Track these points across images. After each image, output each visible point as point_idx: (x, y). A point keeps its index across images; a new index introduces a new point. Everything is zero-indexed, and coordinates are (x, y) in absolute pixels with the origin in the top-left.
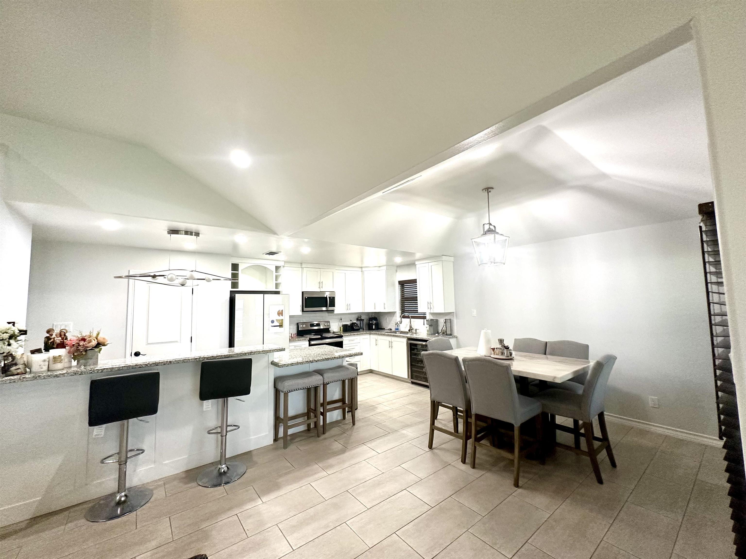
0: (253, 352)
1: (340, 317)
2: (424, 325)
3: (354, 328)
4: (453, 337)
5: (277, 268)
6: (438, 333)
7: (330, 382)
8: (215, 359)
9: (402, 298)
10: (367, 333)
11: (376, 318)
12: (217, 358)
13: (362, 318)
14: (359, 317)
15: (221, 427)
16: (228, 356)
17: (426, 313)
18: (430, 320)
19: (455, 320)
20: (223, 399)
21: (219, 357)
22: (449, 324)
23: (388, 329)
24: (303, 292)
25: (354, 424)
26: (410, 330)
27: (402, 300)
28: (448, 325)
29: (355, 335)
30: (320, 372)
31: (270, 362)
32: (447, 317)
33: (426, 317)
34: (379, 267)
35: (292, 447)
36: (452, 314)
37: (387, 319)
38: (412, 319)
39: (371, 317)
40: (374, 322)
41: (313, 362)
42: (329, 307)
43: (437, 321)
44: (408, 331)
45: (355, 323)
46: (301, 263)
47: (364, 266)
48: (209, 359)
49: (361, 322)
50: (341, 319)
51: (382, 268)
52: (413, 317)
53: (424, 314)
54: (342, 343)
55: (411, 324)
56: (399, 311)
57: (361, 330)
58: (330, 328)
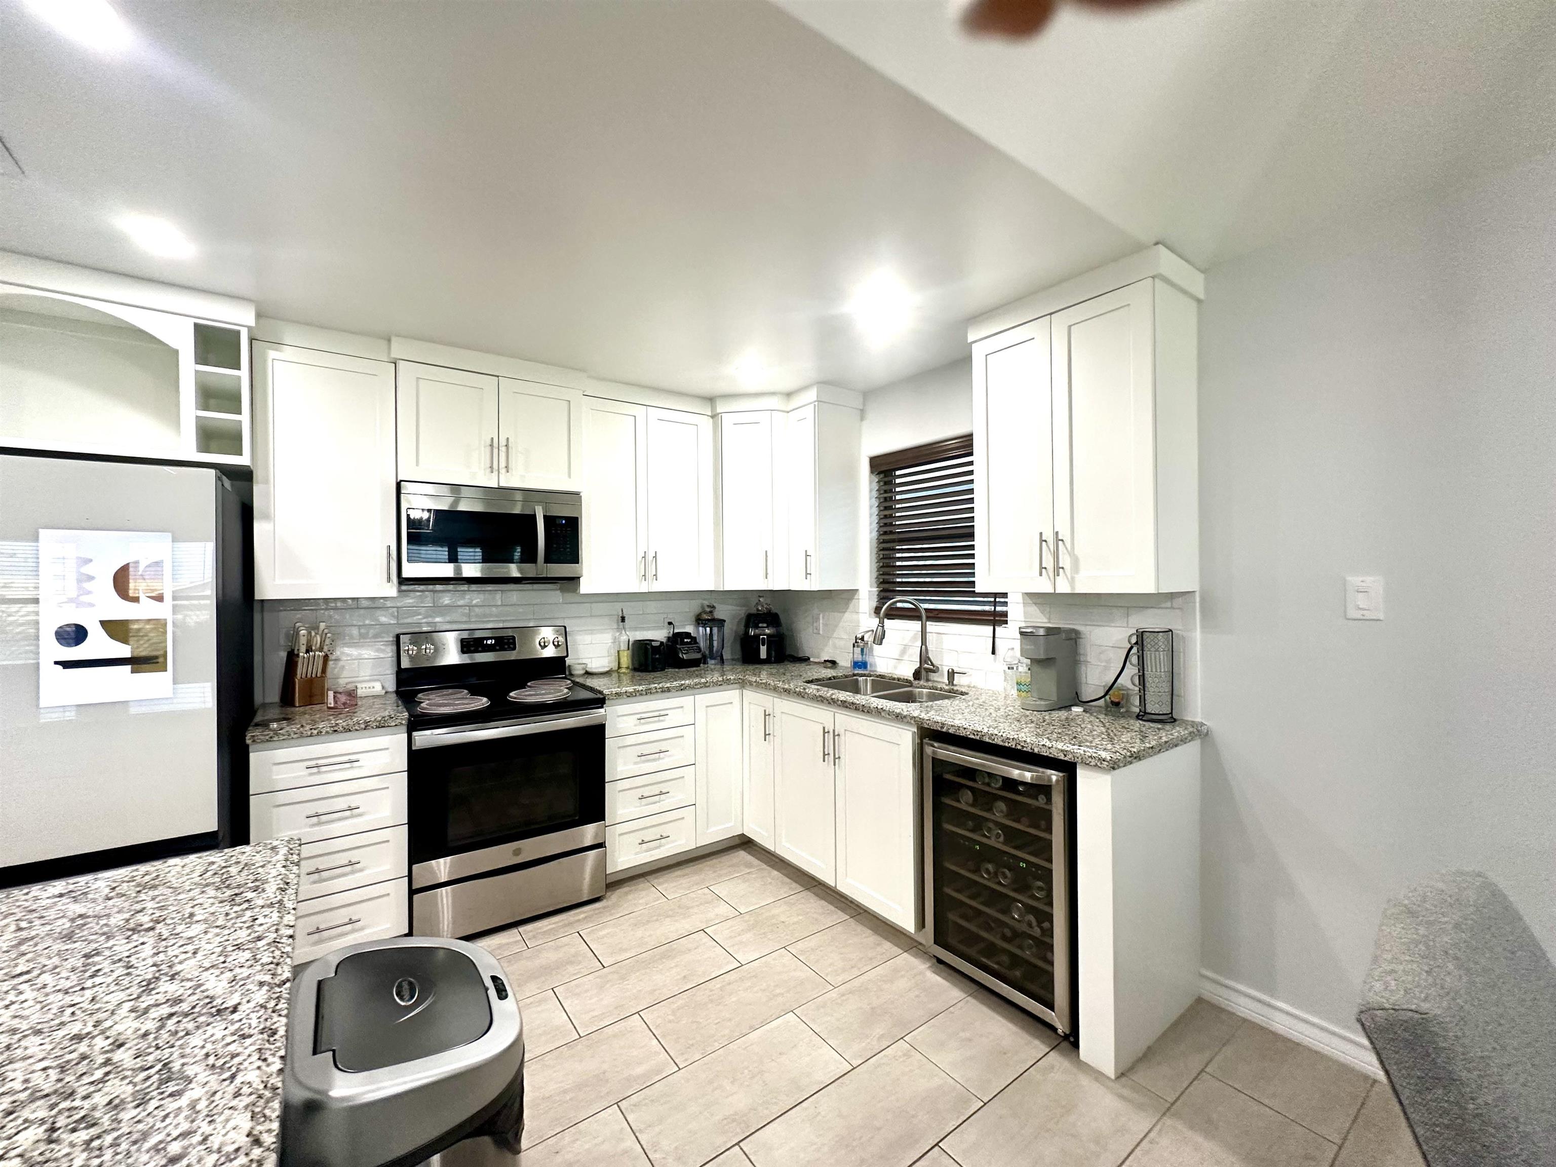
1: (616, 608)
2: (993, 652)
3: (681, 655)
5: (214, 343)
6: (1083, 703)
9: (885, 533)
10: (728, 682)
11: (776, 616)
13: (718, 615)
14: (705, 612)
17: (1005, 595)
18: (1042, 632)
19: (1198, 635)
22: (1163, 656)
23: (822, 660)
24: (398, 485)
26: (923, 673)
27: (884, 542)
28: (1155, 659)
29: (668, 690)
32: (1150, 621)
33: (1005, 614)
34: (789, 395)
36: (1178, 602)
37: (818, 619)
38: (932, 626)
39: (754, 611)
40: (767, 631)
42: (549, 562)
43: (1074, 636)
44: (912, 679)
45: (688, 635)
46: (390, 340)
47: (722, 392)
49: (715, 630)
50: (623, 619)
51: (797, 401)
52: (931, 615)
53: (992, 599)
54: (597, 733)
55: (926, 646)
56: (871, 587)
57: (713, 662)
58: (567, 656)
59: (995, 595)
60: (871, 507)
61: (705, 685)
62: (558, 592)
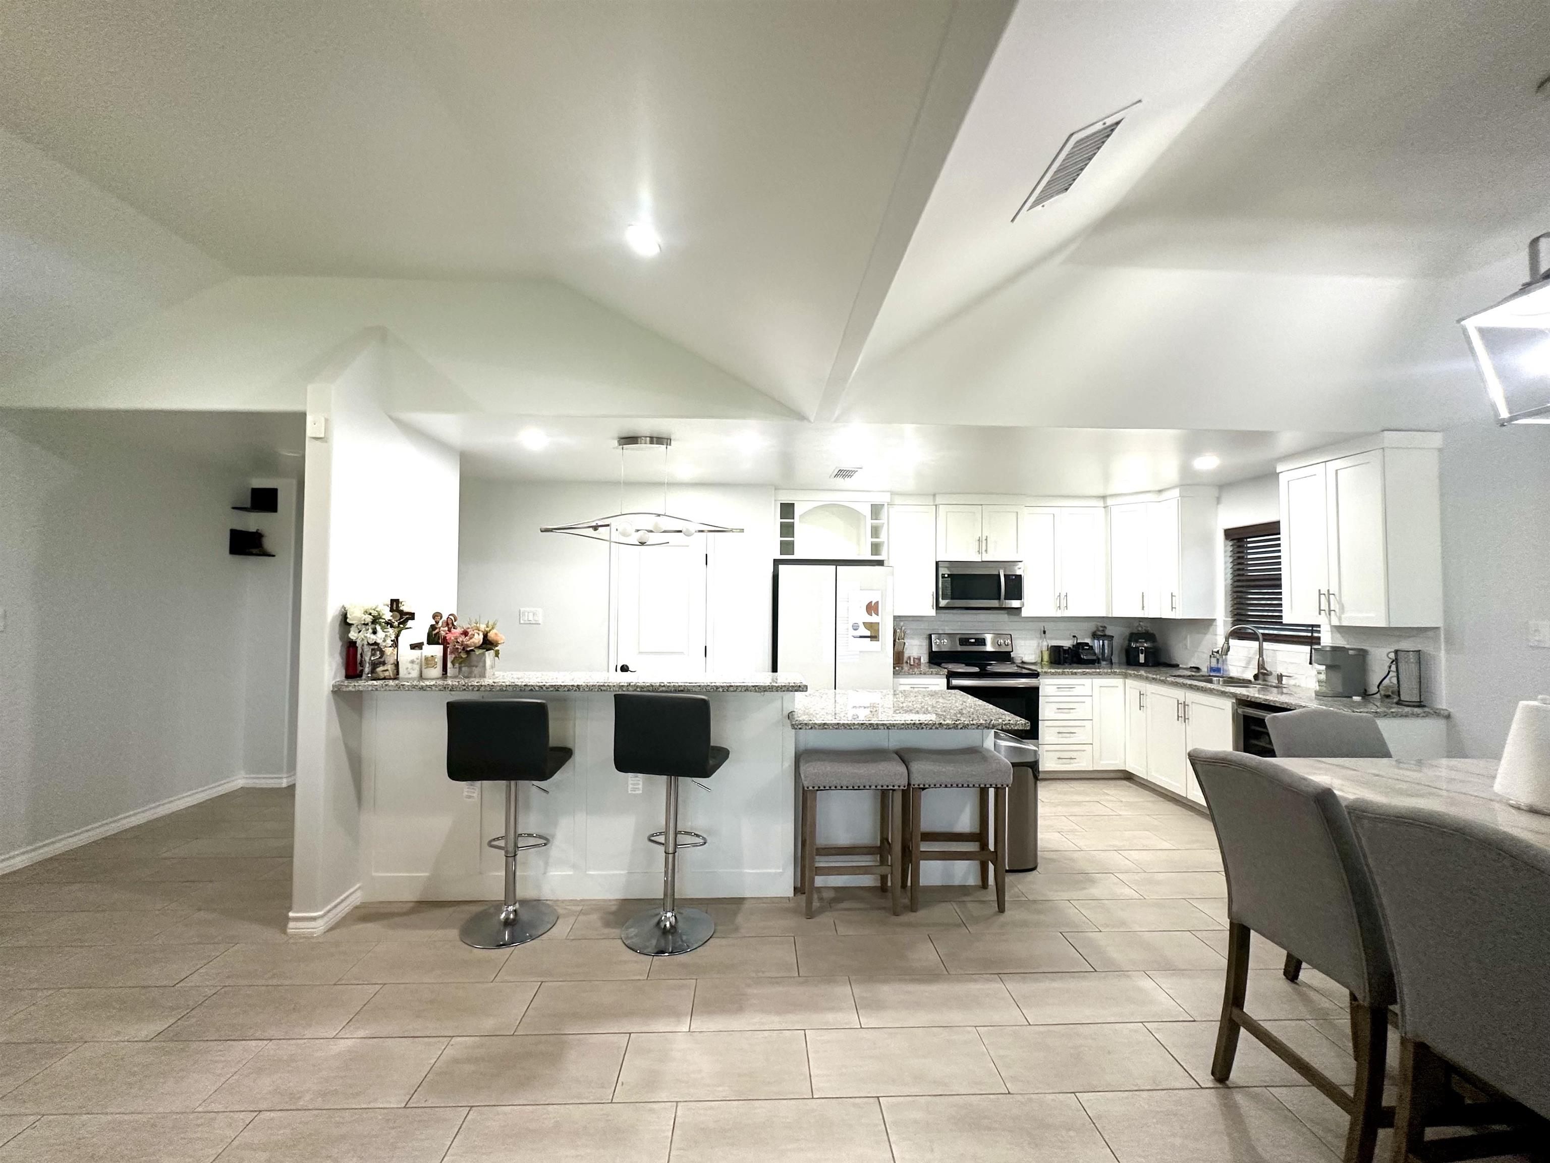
0: (732, 686)
1: (1041, 625)
2: (1310, 664)
3: (1082, 656)
4: (1427, 715)
5: (876, 510)
6: (1365, 695)
7: (927, 786)
8: (657, 692)
9: (1239, 581)
10: (1115, 673)
11: (1153, 635)
12: (661, 689)
13: (1108, 633)
14: (1099, 631)
15: (666, 834)
16: (682, 689)
17: (1319, 626)
18: (1328, 649)
19: (1443, 654)
20: (669, 777)
21: (664, 688)
22: (1413, 666)
23: (1189, 666)
24: (937, 563)
25: (1001, 909)
26: (1260, 676)
27: (1238, 587)
28: (1409, 669)
29: (1076, 674)
30: (904, 756)
31: (786, 713)
32: (1406, 645)
33: (1319, 638)
34: (1160, 491)
35: (826, 918)
36: (1430, 634)
37: (1186, 638)
38: (1266, 645)
39: (1135, 631)
40: (1145, 645)
41: (877, 729)
42: (1005, 599)
43: (1362, 654)
44: (1253, 680)
45: (1087, 644)
46: (934, 495)
47: (1110, 493)
48: (645, 689)
49: (1106, 642)
50: (1044, 632)
51: (1165, 495)
52: (1266, 638)
53: (1311, 628)
54: (1035, 690)
55: (1263, 659)
56: (1226, 617)
57: (1105, 663)
58: (1012, 651)
59: (1312, 626)
60: (1226, 563)
61: (1099, 674)
62: (1006, 615)
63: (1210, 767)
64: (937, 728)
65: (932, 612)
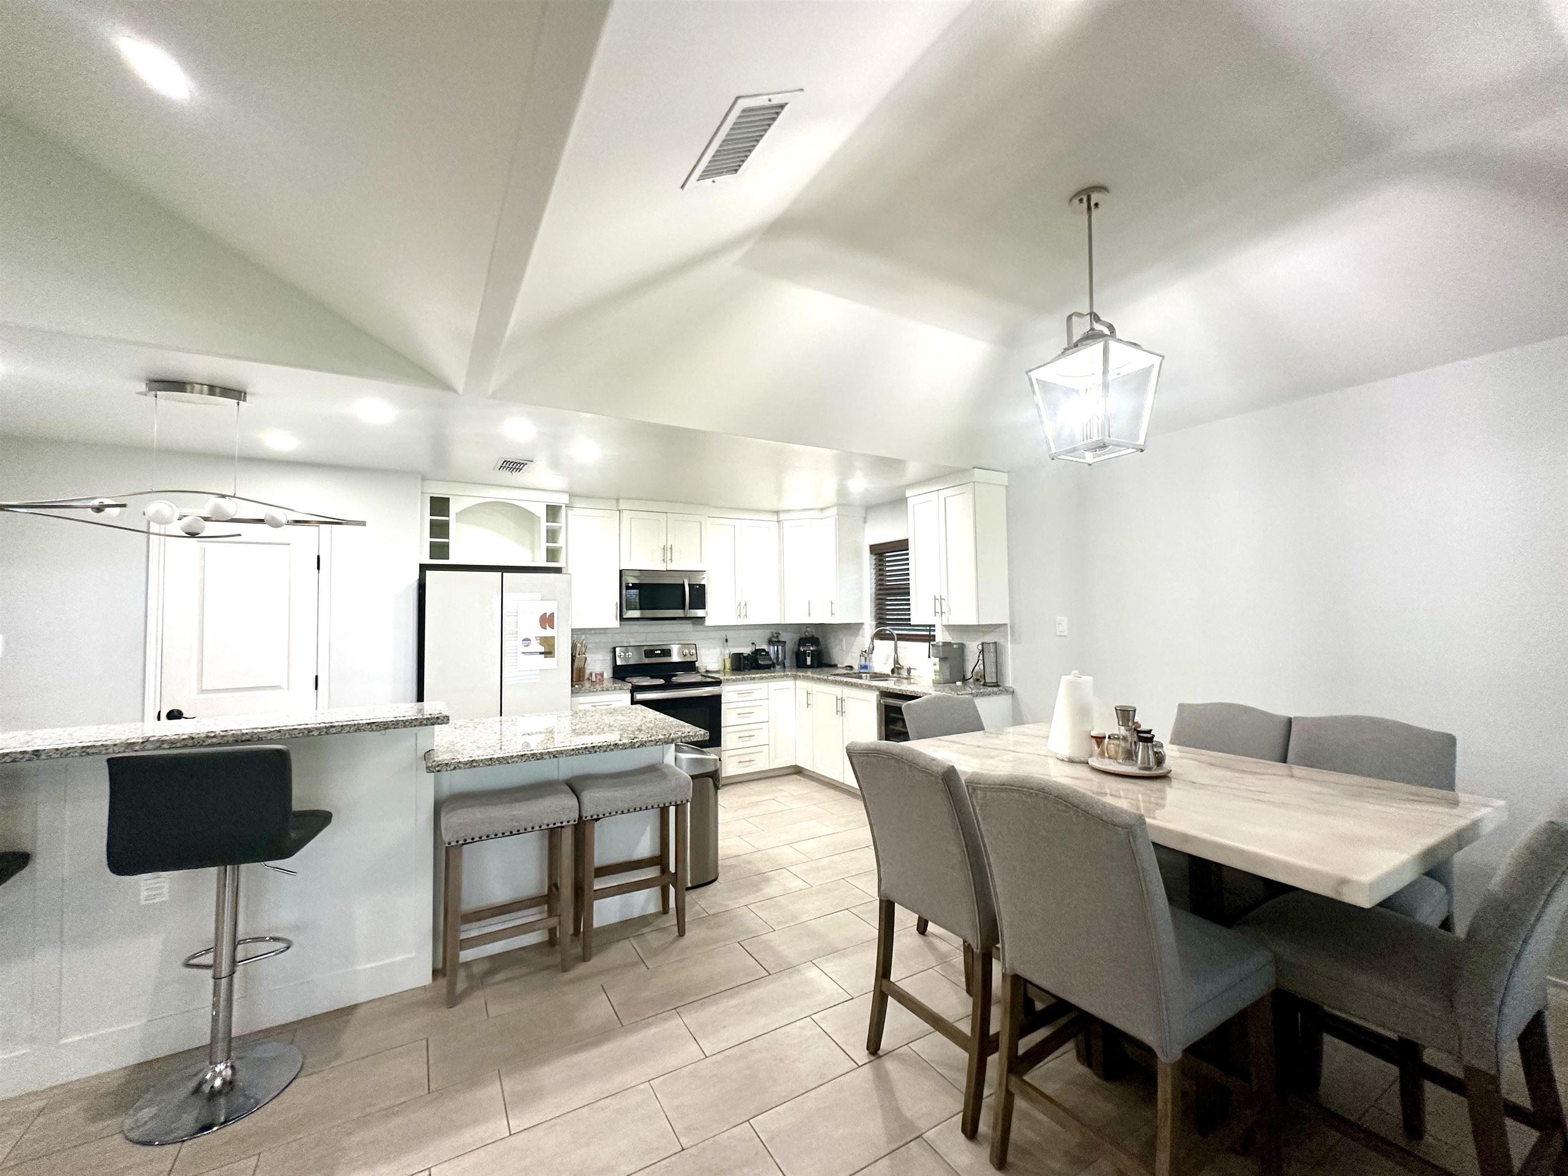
0: (334, 727)
1: (723, 634)
2: (929, 657)
3: (759, 662)
4: (1001, 693)
5: (553, 511)
6: (964, 680)
7: (601, 816)
8: (201, 746)
9: (880, 589)
10: (787, 676)
11: (817, 639)
12: (209, 741)
13: (782, 639)
14: (774, 637)
15: (216, 949)
16: (248, 737)
17: (934, 626)
18: (941, 644)
19: (1009, 645)
20: (222, 868)
21: (214, 740)
22: (992, 655)
23: (844, 666)
24: (621, 571)
25: (682, 933)
26: (896, 670)
27: (879, 595)
28: (990, 657)
29: (754, 679)
30: (574, 786)
31: (421, 753)
32: (988, 639)
33: (934, 636)
34: (822, 509)
35: (475, 1002)
36: (1002, 629)
37: (842, 641)
38: (900, 643)
39: (804, 636)
40: (811, 648)
41: (542, 758)
42: (690, 609)
43: (962, 647)
44: (890, 674)
45: (764, 650)
46: (618, 500)
47: (784, 509)
48: (178, 745)
49: (780, 647)
50: (727, 641)
51: (826, 513)
52: (900, 637)
53: (928, 628)
54: (717, 698)
55: (897, 656)
56: (871, 621)
57: (779, 667)
58: (697, 661)
59: (930, 626)
60: (871, 574)
61: (774, 677)
62: (691, 625)
63: (864, 758)
64: (612, 750)
65: (616, 624)
